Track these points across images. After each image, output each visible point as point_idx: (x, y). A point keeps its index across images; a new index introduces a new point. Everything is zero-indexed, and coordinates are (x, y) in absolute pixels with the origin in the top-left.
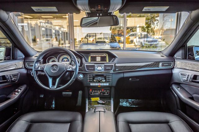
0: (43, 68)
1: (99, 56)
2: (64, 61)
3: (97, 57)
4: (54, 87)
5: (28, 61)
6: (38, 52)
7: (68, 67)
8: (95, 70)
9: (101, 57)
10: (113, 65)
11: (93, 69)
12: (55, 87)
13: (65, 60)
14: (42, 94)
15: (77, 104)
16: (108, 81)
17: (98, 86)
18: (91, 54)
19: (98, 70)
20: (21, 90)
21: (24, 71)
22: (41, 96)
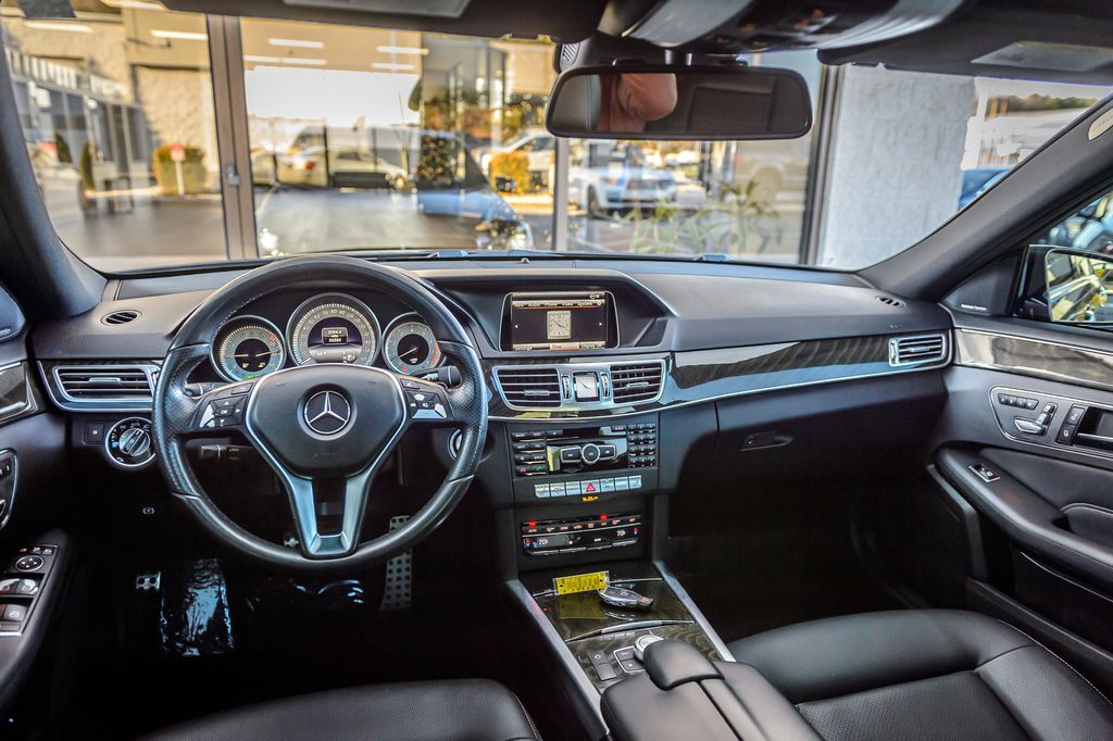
0: (231, 415)
1: (560, 308)
2: (327, 343)
3: (552, 317)
4: (339, 543)
5: (59, 354)
6: (110, 277)
7: (420, 397)
8: (557, 397)
9: (575, 311)
10: (659, 365)
11: (548, 393)
12: (348, 543)
13: (334, 333)
14: (154, 572)
15: (385, 601)
16: (638, 464)
17: (581, 496)
18: (515, 294)
19: (578, 400)
20: (37, 577)
21: (44, 434)
22: (146, 585)
